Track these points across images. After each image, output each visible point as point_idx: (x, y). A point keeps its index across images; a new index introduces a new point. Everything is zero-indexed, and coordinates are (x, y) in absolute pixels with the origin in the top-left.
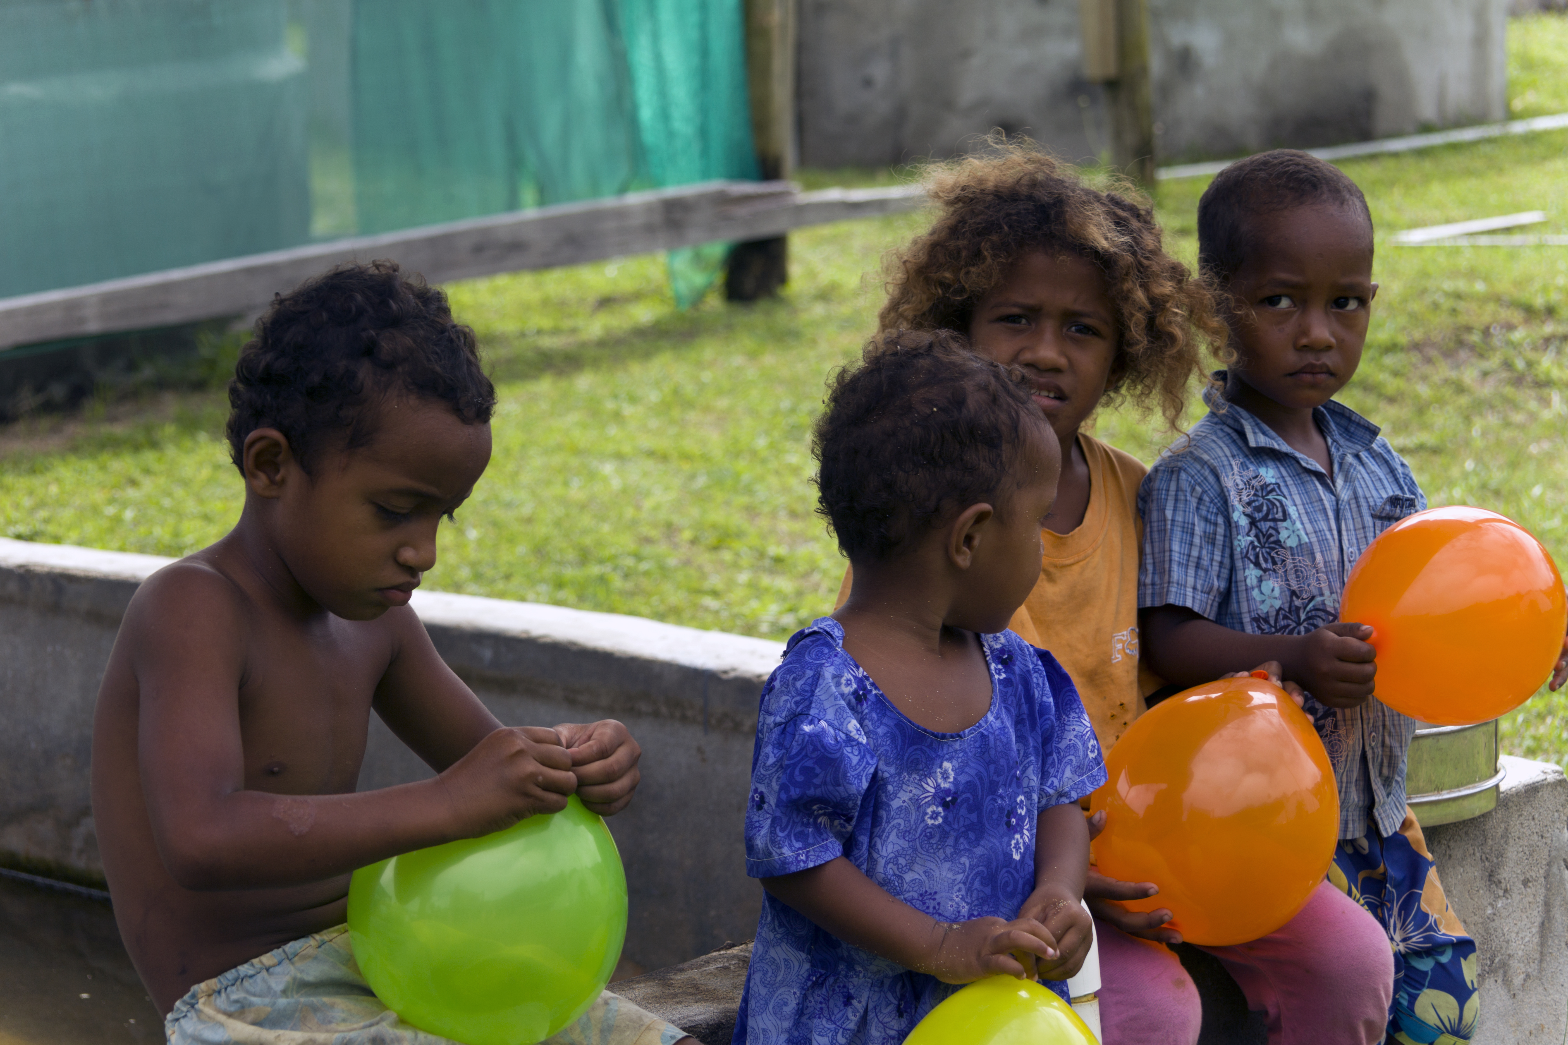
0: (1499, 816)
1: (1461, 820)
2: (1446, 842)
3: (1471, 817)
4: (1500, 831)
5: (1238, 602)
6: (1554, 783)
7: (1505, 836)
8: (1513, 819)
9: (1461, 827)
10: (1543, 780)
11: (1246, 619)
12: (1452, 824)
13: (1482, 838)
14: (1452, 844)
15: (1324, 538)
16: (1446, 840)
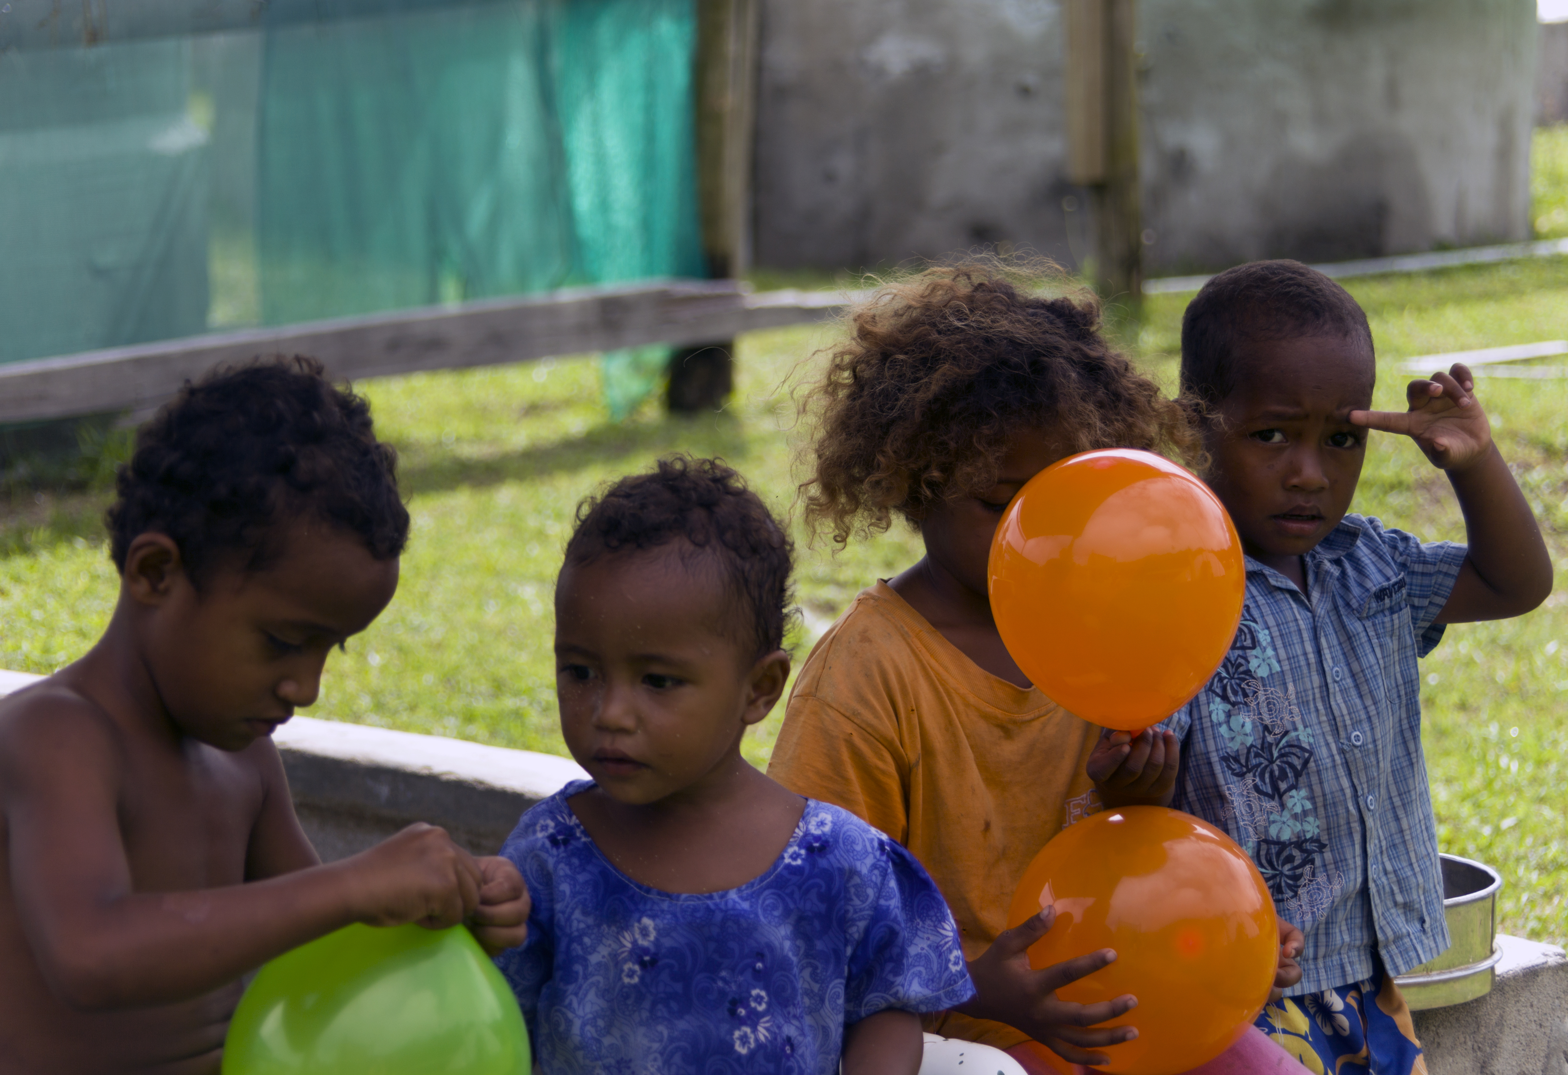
0: (1494, 1001)
1: (1451, 1004)
2: (1434, 1029)
3: (1462, 1001)
4: (1494, 1018)
5: (1204, 741)
6: (1555, 966)
7: (1500, 1023)
8: (1509, 1005)
9: (1452, 1012)
10: (1543, 964)
11: (1215, 758)
12: (1441, 1008)
13: (1474, 1025)
14: (1441, 1031)
15: (1297, 665)
16: (1434, 1026)
